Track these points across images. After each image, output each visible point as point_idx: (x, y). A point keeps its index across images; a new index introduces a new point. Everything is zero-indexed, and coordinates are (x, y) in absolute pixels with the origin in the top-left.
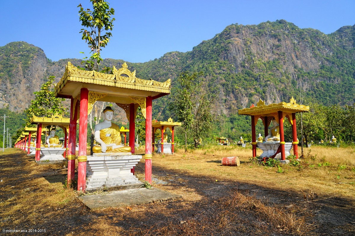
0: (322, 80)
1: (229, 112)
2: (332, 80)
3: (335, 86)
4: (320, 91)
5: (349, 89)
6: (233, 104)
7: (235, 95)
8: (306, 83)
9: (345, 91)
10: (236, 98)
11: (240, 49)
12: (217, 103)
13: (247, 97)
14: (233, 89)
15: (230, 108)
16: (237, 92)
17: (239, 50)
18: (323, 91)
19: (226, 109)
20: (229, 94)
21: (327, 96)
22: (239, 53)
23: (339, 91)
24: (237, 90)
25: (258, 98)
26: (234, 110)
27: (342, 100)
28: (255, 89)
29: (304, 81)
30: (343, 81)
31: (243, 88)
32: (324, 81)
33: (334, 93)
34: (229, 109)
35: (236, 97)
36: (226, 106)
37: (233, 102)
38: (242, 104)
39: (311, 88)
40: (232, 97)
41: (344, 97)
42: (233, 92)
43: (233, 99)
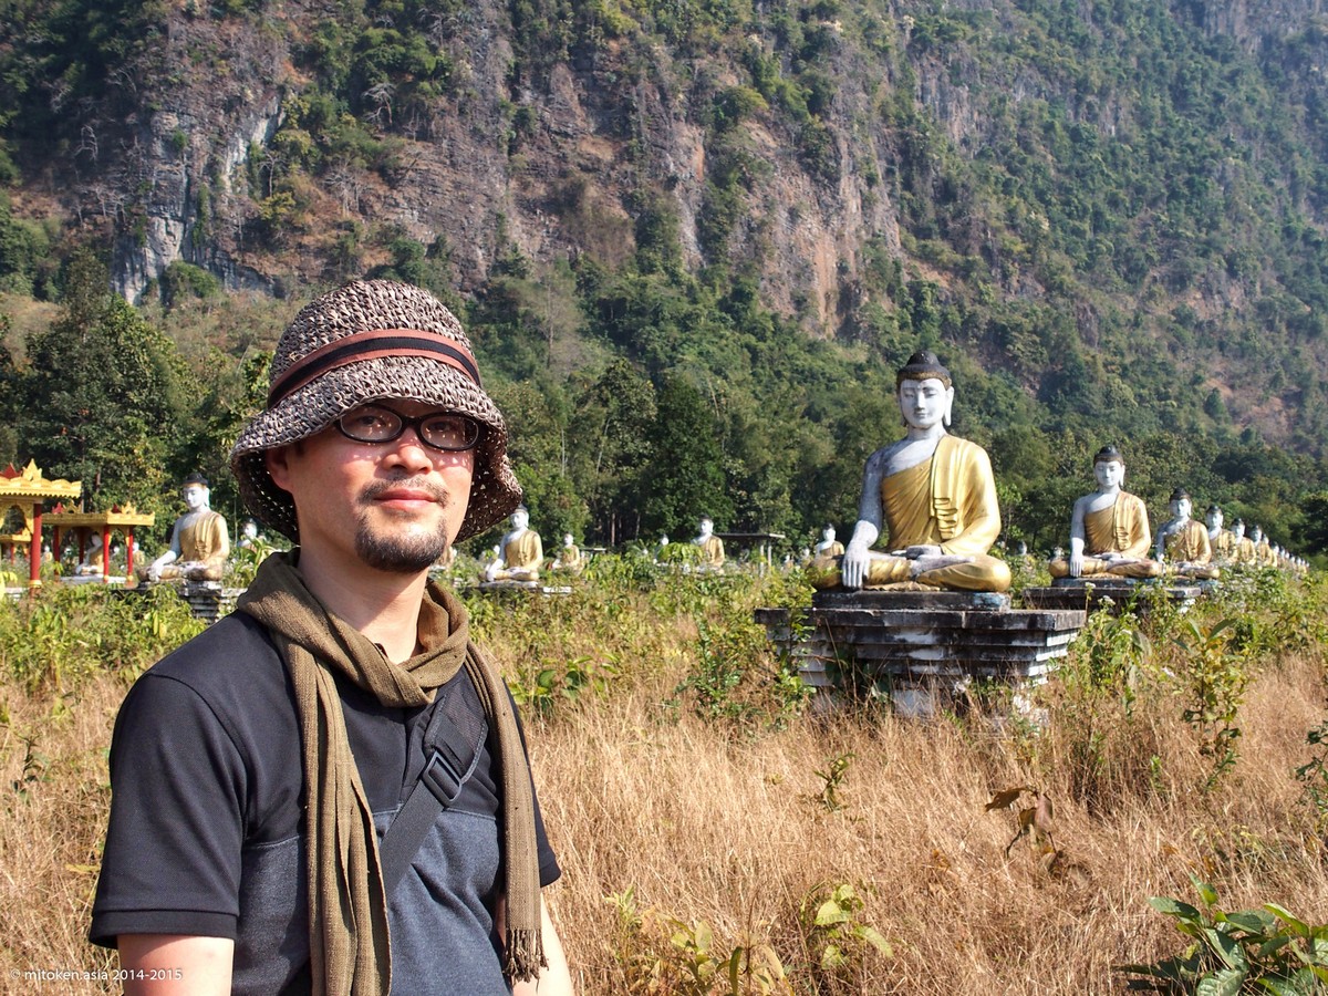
0: (1038, 96)
1: (558, 237)
2: (1090, 106)
3: (1113, 153)
4: (1037, 169)
5: (1190, 183)
6: (585, 169)
7: (594, 85)
8: (964, 92)
9: (1174, 195)
10: (614, 117)
12: (458, 134)
13: (694, 118)
14: (580, 29)
15: (564, 203)
16: (622, 56)
18: (1053, 172)
19: (528, 207)
20: (549, 67)
21: (1085, 210)
23: (1140, 190)
24: (613, 45)
25: (772, 144)
26: (607, 227)
27: (1167, 255)
28: (749, 63)
29: (955, 70)
30: (1144, 124)
31: (660, 29)
32: (1052, 101)
33: (1114, 202)
34: (559, 213)
35: (608, 106)
36: (525, 186)
37: (586, 147)
38: (671, 182)
39: (990, 141)
40: (574, 104)
41: (1177, 236)
42: (581, 59)
43: (581, 120)
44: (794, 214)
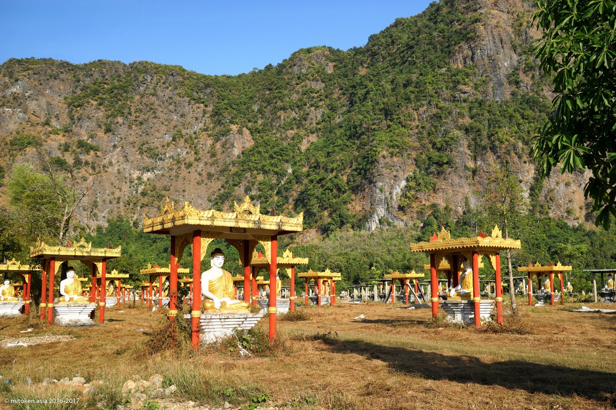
7: (498, 157)
11: (504, 38)
14: (493, 142)
16: (506, 148)
17: (502, 41)
19: (478, 193)
20: (485, 154)
22: (503, 47)
24: (503, 145)
38: (520, 182)
40: (492, 163)
42: (494, 150)
44: (567, 185)
